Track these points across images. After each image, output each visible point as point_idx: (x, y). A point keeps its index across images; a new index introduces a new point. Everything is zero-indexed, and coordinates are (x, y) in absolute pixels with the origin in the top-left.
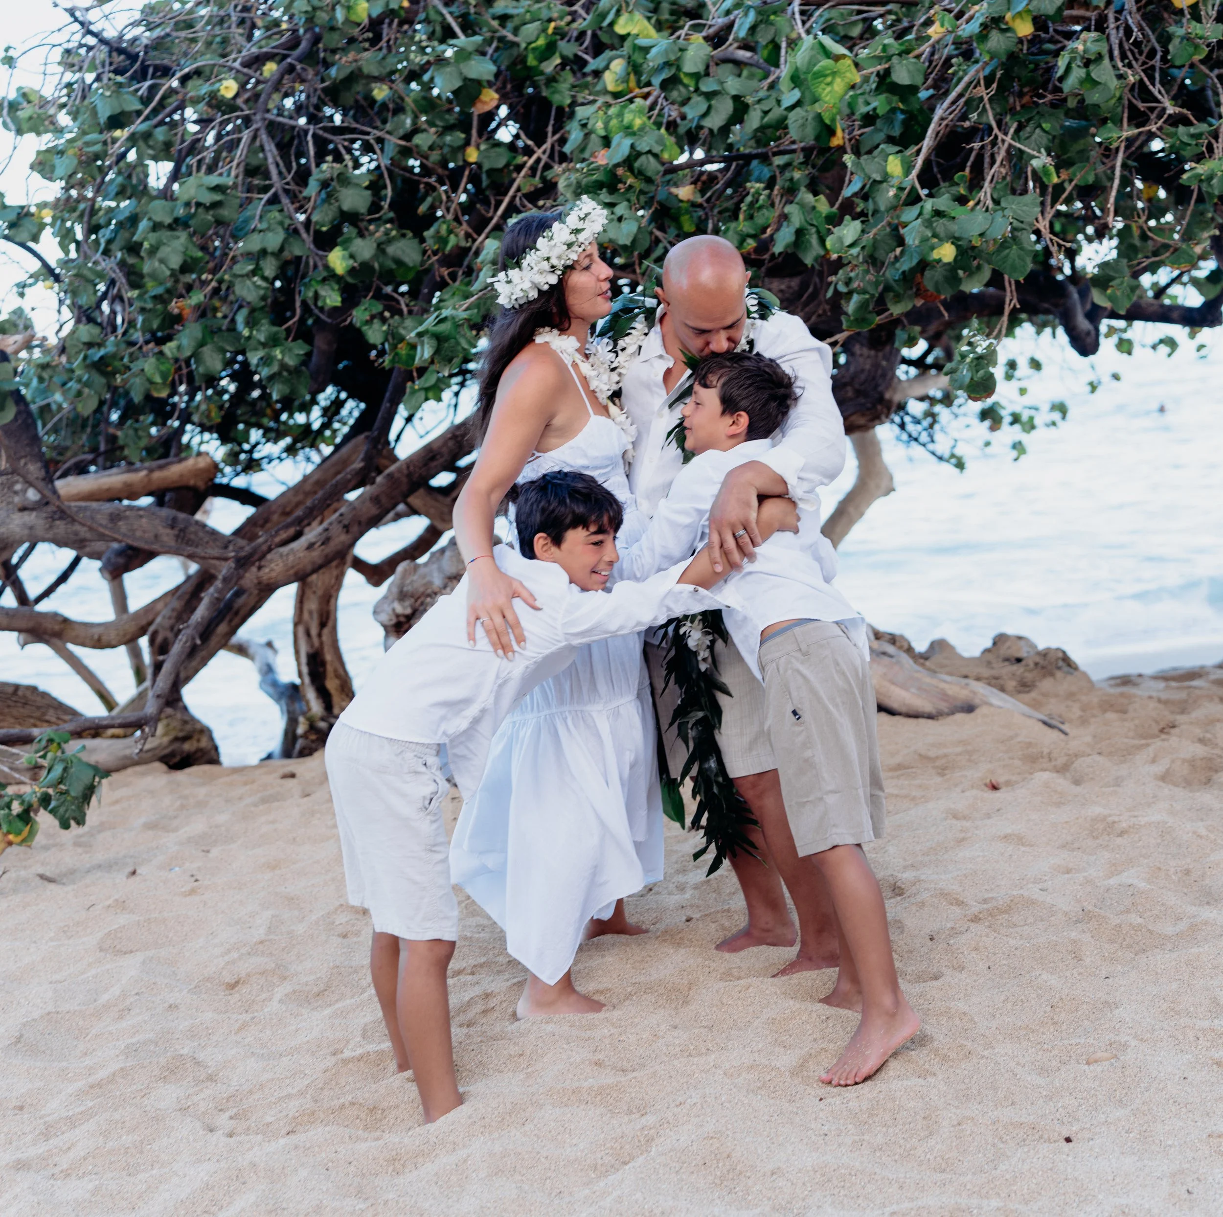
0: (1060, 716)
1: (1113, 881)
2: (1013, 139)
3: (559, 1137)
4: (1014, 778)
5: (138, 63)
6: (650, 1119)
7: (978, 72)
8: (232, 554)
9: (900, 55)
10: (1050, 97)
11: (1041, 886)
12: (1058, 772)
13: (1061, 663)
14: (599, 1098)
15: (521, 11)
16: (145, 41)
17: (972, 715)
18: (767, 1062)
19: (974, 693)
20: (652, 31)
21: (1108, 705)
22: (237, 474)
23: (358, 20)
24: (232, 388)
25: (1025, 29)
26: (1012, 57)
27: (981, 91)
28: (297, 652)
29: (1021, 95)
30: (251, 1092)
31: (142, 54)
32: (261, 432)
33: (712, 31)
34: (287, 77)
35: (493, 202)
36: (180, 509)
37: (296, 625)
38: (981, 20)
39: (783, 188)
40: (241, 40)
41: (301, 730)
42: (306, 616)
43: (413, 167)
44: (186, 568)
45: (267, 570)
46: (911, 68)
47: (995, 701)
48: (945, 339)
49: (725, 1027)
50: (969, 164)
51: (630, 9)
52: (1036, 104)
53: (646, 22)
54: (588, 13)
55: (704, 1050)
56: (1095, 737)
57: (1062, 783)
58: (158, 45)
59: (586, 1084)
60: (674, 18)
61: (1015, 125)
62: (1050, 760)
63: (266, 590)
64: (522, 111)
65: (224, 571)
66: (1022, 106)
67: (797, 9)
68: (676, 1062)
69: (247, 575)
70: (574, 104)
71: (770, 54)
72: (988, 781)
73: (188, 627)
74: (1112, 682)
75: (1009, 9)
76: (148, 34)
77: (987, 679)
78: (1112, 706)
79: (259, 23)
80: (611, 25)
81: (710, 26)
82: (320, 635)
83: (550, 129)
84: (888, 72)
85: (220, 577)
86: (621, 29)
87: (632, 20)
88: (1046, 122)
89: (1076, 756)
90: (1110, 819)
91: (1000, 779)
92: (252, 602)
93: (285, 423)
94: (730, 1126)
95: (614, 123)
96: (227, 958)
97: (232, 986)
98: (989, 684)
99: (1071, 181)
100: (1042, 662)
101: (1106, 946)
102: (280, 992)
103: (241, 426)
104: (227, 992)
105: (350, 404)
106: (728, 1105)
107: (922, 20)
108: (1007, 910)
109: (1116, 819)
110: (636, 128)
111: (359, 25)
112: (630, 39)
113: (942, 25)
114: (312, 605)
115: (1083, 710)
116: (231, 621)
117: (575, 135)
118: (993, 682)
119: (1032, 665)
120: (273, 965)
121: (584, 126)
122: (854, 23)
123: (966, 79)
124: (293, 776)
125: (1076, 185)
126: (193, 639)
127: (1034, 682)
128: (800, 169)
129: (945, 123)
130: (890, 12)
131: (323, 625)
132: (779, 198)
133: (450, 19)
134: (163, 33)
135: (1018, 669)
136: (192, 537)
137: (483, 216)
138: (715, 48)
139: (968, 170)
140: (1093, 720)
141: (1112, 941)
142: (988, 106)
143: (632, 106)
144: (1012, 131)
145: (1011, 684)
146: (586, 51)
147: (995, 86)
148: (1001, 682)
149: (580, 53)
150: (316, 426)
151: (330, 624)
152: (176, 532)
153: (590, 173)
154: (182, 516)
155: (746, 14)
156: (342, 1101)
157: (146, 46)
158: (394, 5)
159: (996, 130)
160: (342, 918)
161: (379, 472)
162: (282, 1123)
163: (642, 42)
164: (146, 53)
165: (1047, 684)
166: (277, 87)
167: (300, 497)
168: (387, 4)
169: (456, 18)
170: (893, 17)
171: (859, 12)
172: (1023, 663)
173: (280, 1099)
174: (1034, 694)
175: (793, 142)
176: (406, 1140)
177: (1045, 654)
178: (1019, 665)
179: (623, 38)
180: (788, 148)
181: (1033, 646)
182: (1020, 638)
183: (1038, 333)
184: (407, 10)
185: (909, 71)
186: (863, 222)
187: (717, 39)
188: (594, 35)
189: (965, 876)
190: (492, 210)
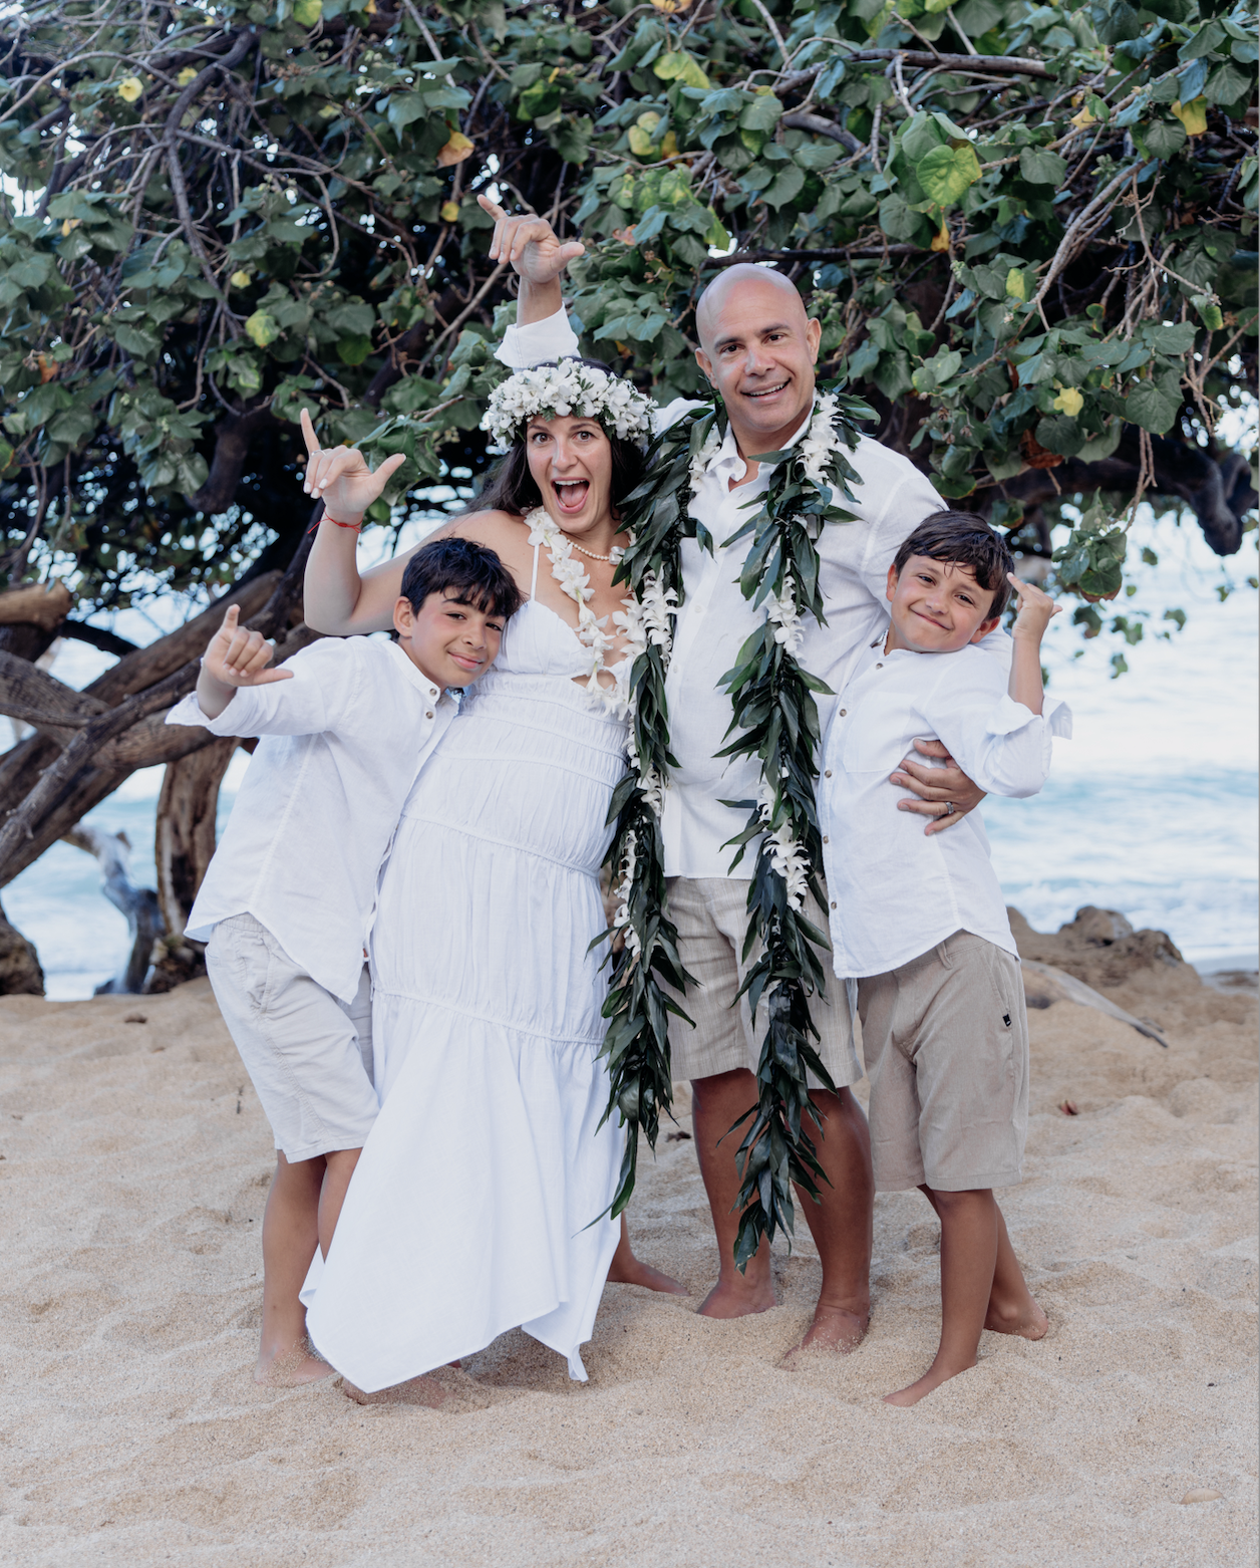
0: (1157, 1021)
1: (1222, 1252)
2: (1166, 265)
3: (475, 1556)
4: (1096, 1101)
5: (11, 53)
6: (600, 1541)
7: (1130, 174)
8: (85, 721)
9: (1032, 146)
10: (1220, 217)
11: (1128, 1252)
12: (1153, 1096)
13: (1161, 951)
14: (531, 1504)
15: (529, 33)
16: (22, 25)
17: (1045, 1012)
18: (760, 1471)
19: (1051, 983)
20: (704, 80)
21: (1219, 1012)
22: (98, 609)
23: (307, 23)
24: (100, 494)
25: (1196, 125)
26: (1176, 158)
27: (1133, 199)
28: (158, 852)
29: (1181, 211)
30: (56, 1462)
31: (16, 42)
32: (132, 557)
33: (783, 86)
34: (209, 89)
35: (472, 284)
36: (18, 651)
37: (160, 818)
38: (1142, 106)
39: (860, 302)
40: (153, 36)
41: (156, 956)
42: (175, 806)
43: (366, 226)
44: (18, 730)
45: (128, 744)
46: (1048, 163)
47: (1077, 996)
48: (1039, 513)
49: (705, 1415)
50: (1106, 293)
51: (676, 48)
52: (1201, 224)
53: (695, 66)
54: (618, 44)
55: (675, 1447)
56: (1201, 1053)
57: (1159, 1113)
58: (38, 32)
59: (515, 1484)
60: (731, 64)
61: (1172, 247)
62: (1144, 1080)
63: (125, 769)
64: (520, 167)
65: (73, 744)
66: (1181, 225)
67: (899, 68)
68: (637, 1462)
69: (104, 749)
70: (591, 161)
71: (859, 123)
72: (1063, 1102)
73: (18, 814)
74: (1223, 979)
75: (1177, 98)
76: (25, 16)
77: (1065, 963)
78: (1223, 1012)
79: (177, 15)
80: (651, 66)
81: (782, 79)
82: (191, 833)
83: (558, 193)
84: (1016, 167)
85: (67, 751)
86: (662, 72)
87: (679, 61)
88: (1211, 245)
89: (1178, 1077)
90: (1222, 1167)
91: (1078, 1101)
92: (104, 783)
93: (168, 548)
94: (706, 1558)
95: (647, 192)
96: (35, 1270)
97: (41, 1309)
98: (1068, 971)
99: (1236, 329)
100: (1137, 947)
101: (1212, 1341)
102: (106, 1323)
103: (105, 548)
104: (33, 1317)
105: (256, 530)
106: (705, 1528)
107: (1060, 99)
108: (1084, 1282)
109: (1229, 1168)
110: (675, 202)
111: (308, 30)
112: (675, 86)
113: (1092, 113)
114: (184, 792)
115: (1187, 1015)
116: (73, 804)
117: (590, 203)
118: (1073, 968)
119: (1124, 950)
120: (99, 1285)
121: (603, 192)
122: (968, 95)
123: (1115, 182)
124: (142, 1021)
125: (1243, 335)
126: (24, 830)
127: (1125, 972)
128: (884, 279)
129: (1080, 239)
130: (1013, 86)
131: (196, 820)
132: (853, 314)
133: (428, 37)
134: (47, 17)
135: (1106, 954)
136: (32, 691)
137: (458, 300)
138: (787, 107)
139: (1104, 301)
140: (1199, 1030)
141: (1219, 1335)
142: (1140, 220)
143: (673, 173)
144: (1166, 253)
145: (1096, 973)
146: (612, 95)
147: (1151, 195)
148: (1083, 969)
149: (604, 98)
150: (208, 554)
151: (207, 819)
152: (10, 683)
153: (610, 255)
154: (19, 662)
155: (832, 68)
156: (181, 1484)
157: (23, 32)
158: (356, 7)
159: (1148, 253)
160: (197, 1226)
161: (290, 626)
162: (96, 1510)
163: (690, 92)
164: (22, 41)
165: (1141, 977)
166: (196, 100)
167: (180, 649)
168: (348, 6)
169: (436, 37)
170: (1017, 93)
171: (976, 82)
172: (1113, 946)
173: (96, 1475)
174: (1124, 989)
175: (878, 243)
176: (265, 1546)
177: (1142, 937)
178: (1108, 949)
179: (664, 85)
180: (870, 250)
181: (1128, 926)
182: (1111, 913)
183: (1157, 517)
184: (374, 19)
185: (1044, 167)
186: (964, 355)
187: (790, 99)
188: (624, 78)
189: (1031, 1230)
190: (470, 294)
